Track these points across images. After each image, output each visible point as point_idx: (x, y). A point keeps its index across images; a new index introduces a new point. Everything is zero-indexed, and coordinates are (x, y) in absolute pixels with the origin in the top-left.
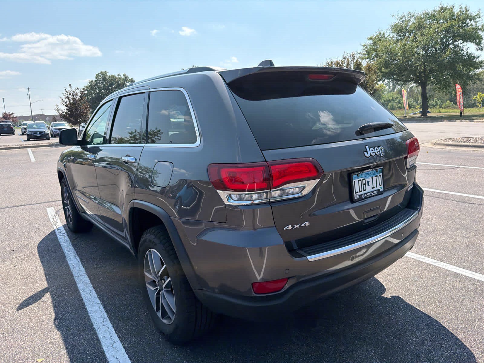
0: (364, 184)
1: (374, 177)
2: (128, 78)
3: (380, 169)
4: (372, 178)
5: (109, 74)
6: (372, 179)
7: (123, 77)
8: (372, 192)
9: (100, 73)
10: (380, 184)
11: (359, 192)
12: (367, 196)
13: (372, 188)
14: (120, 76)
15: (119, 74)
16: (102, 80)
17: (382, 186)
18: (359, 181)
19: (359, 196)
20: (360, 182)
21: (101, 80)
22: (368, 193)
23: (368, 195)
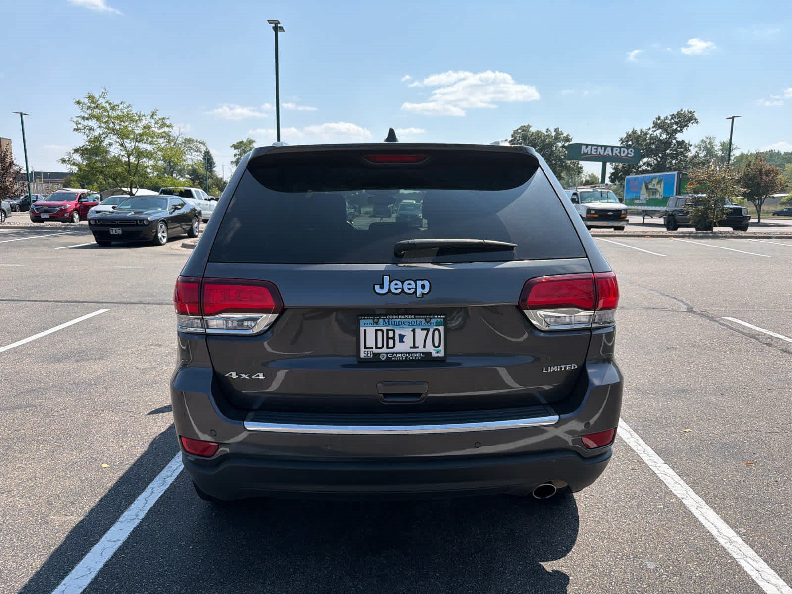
0: (388, 338)
1: (418, 331)
2: (562, 134)
3: (439, 320)
4: (414, 331)
5: (533, 130)
6: (412, 332)
7: (554, 134)
8: (409, 354)
9: (519, 129)
10: (436, 344)
11: (374, 348)
12: (393, 359)
13: (411, 348)
14: (550, 132)
15: (548, 129)
16: (522, 139)
17: (441, 348)
18: (377, 330)
19: (373, 354)
20: (379, 333)
21: (519, 140)
22: (396, 354)
23: (395, 357)
